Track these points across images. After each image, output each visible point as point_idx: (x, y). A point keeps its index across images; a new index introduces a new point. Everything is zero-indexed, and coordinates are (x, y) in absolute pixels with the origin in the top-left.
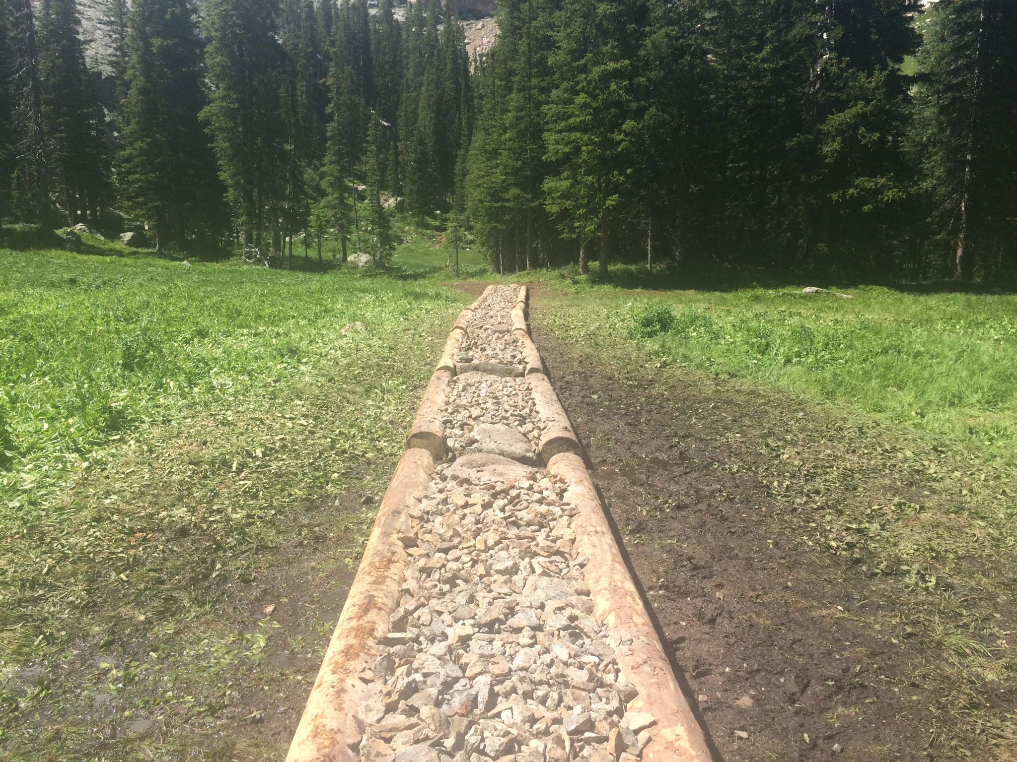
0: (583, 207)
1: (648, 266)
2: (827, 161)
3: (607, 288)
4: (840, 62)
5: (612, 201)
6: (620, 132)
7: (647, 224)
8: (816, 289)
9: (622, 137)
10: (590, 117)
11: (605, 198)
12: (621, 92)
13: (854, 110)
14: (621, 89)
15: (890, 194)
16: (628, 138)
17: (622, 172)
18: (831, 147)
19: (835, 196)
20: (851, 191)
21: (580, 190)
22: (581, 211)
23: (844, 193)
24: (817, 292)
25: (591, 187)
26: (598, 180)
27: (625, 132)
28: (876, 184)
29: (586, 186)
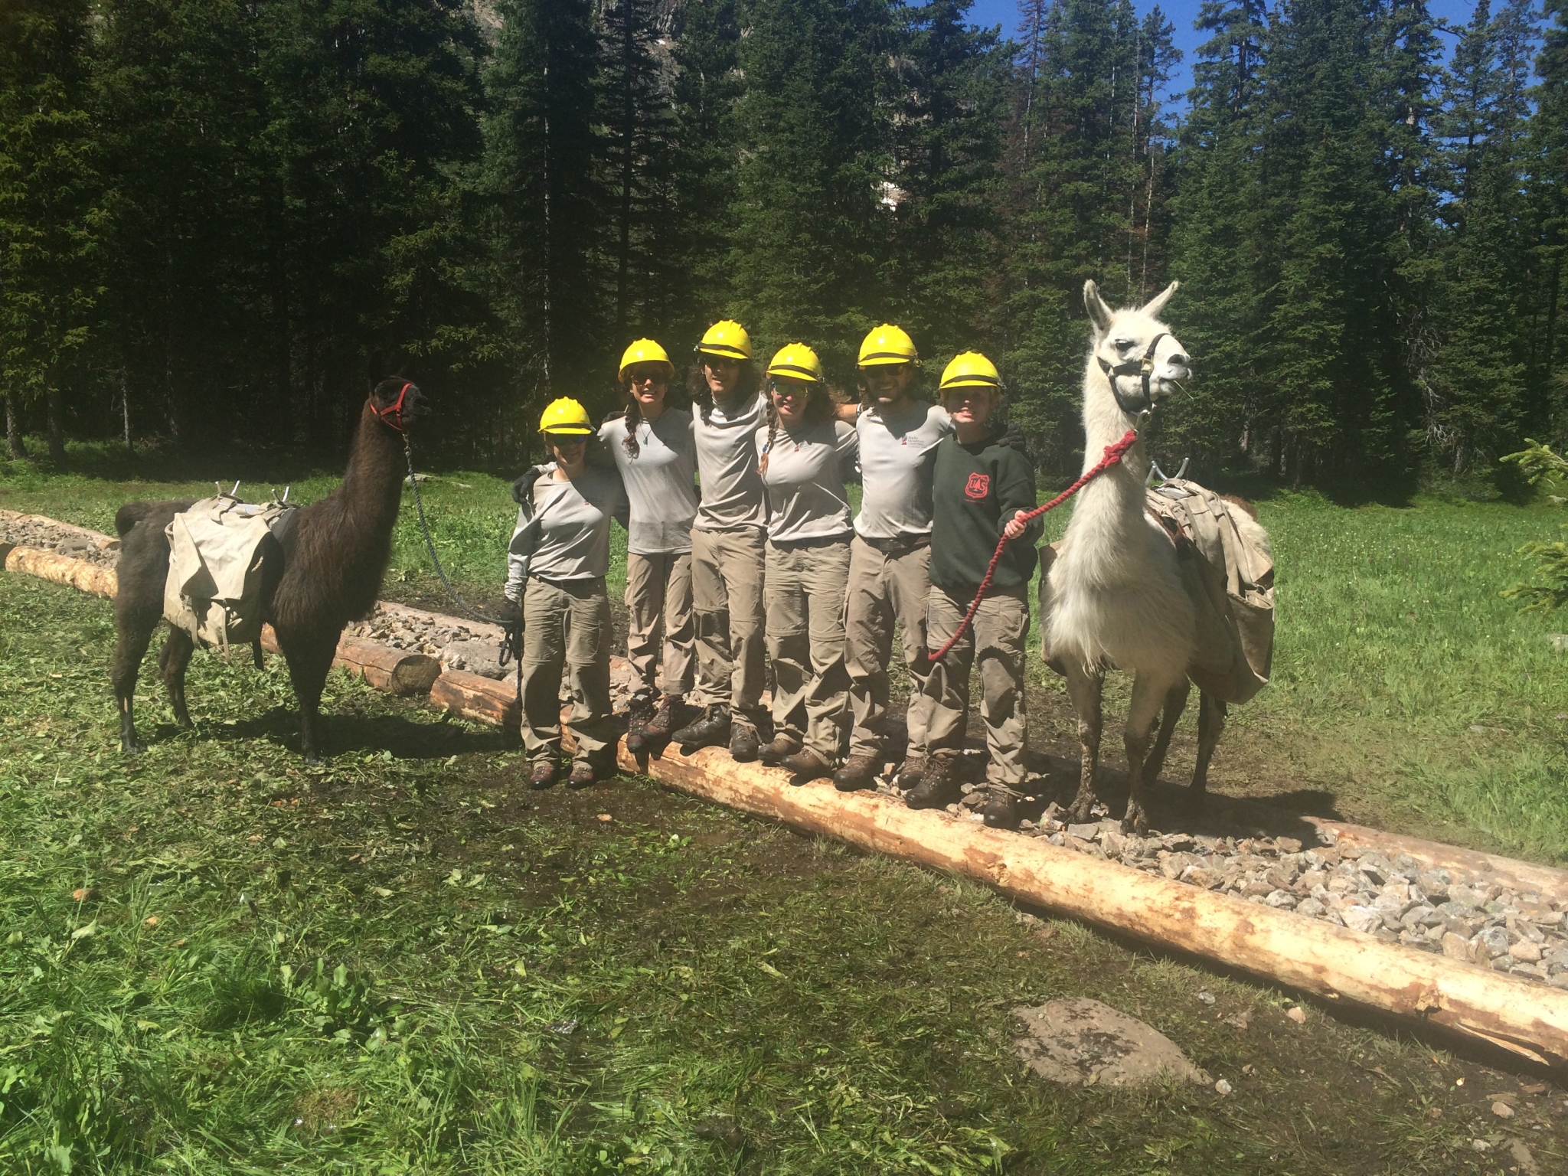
0: (19, 344)
1: (127, 442)
2: (398, 299)
3: (74, 481)
4: (402, 164)
5: (76, 336)
6: (79, 226)
7: (119, 376)
8: (424, 476)
9: (84, 233)
10: (23, 196)
11: (62, 330)
12: (77, 161)
13: (427, 233)
14: (76, 156)
15: (486, 349)
16: (96, 237)
17: (89, 290)
18: (401, 281)
19: (412, 348)
20: (434, 342)
21: (11, 315)
22: (17, 351)
23: (425, 344)
24: (425, 480)
25: (33, 311)
26: (45, 301)
27: (89, 226)
28: (465, 336)
29: (22, 309)
